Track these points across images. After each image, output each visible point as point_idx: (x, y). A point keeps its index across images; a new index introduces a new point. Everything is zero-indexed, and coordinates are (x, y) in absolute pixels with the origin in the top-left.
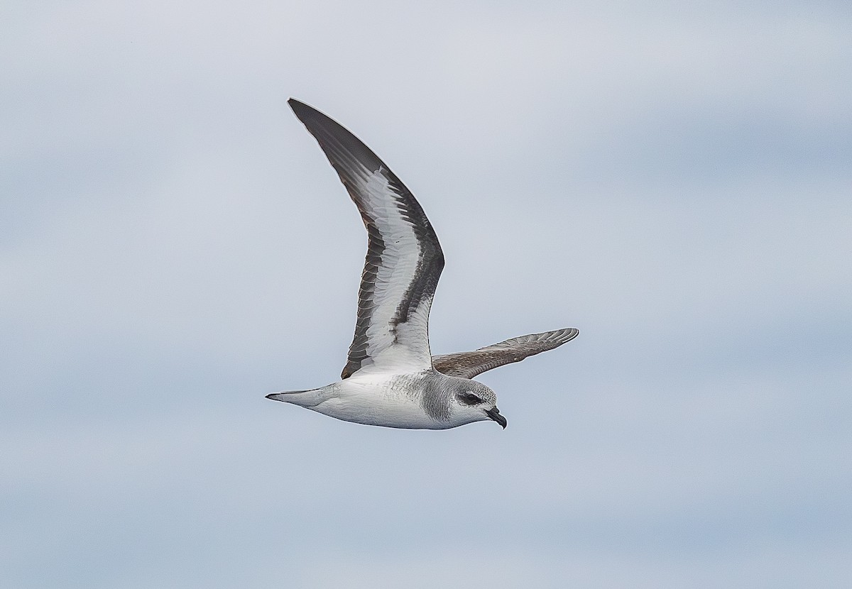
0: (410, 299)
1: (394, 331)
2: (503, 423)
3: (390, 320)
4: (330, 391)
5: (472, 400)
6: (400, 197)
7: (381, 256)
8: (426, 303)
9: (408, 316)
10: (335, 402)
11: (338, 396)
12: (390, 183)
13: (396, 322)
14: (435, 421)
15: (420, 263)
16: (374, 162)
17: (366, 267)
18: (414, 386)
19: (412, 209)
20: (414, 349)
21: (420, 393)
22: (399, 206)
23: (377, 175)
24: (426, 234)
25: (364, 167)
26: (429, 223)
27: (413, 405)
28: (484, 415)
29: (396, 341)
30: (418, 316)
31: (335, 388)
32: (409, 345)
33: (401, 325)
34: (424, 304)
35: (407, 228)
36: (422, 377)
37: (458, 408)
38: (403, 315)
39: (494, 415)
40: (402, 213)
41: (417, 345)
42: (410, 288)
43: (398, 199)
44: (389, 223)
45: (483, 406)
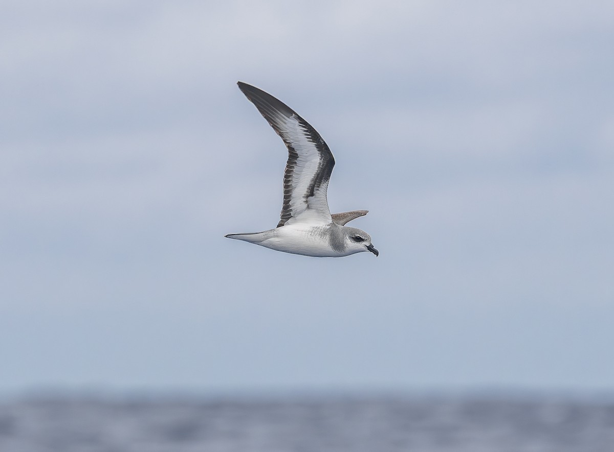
0: (315, 183)
1: (306, 202)
2: (376, 253)
3: (303, 196)
4: (272, 234)
5: (358, 239)
6: (305, 129)
7: (296, 161)
8: (325, 185)
9: (314, 193)
10: (275, 240)
11: (277, 236)
12: (300, 123)
13: (307, 197)
14: (337, 252)
15: (320, 163)
16: (289, 111)
17: (287, 166)
18: (323, 233)
19: (314, 135)
20: (320, 211)
21: (328, 237)
22: (306, 135)
23: (292, 119)
24: (323, 148)
25: (283, 116)
26: (324, 142)
27: (324, 243)
28: (365, 248)
29: (308, 207)
30: (319, 193)
31: (275, 232)
32: (317, 209)
33: (310, 198)
34: (323, 186)
35: (312, 145)
36: (328, 227)
37: (350, 244)
38: (311, 193)
39: (370, 248)
40: (308, 138)
41: (322, 209)
42: (314, 177)
43: (305, 131)
44: (301, 144)
45: (364, 243)
